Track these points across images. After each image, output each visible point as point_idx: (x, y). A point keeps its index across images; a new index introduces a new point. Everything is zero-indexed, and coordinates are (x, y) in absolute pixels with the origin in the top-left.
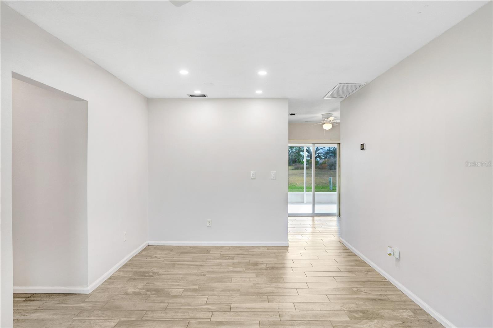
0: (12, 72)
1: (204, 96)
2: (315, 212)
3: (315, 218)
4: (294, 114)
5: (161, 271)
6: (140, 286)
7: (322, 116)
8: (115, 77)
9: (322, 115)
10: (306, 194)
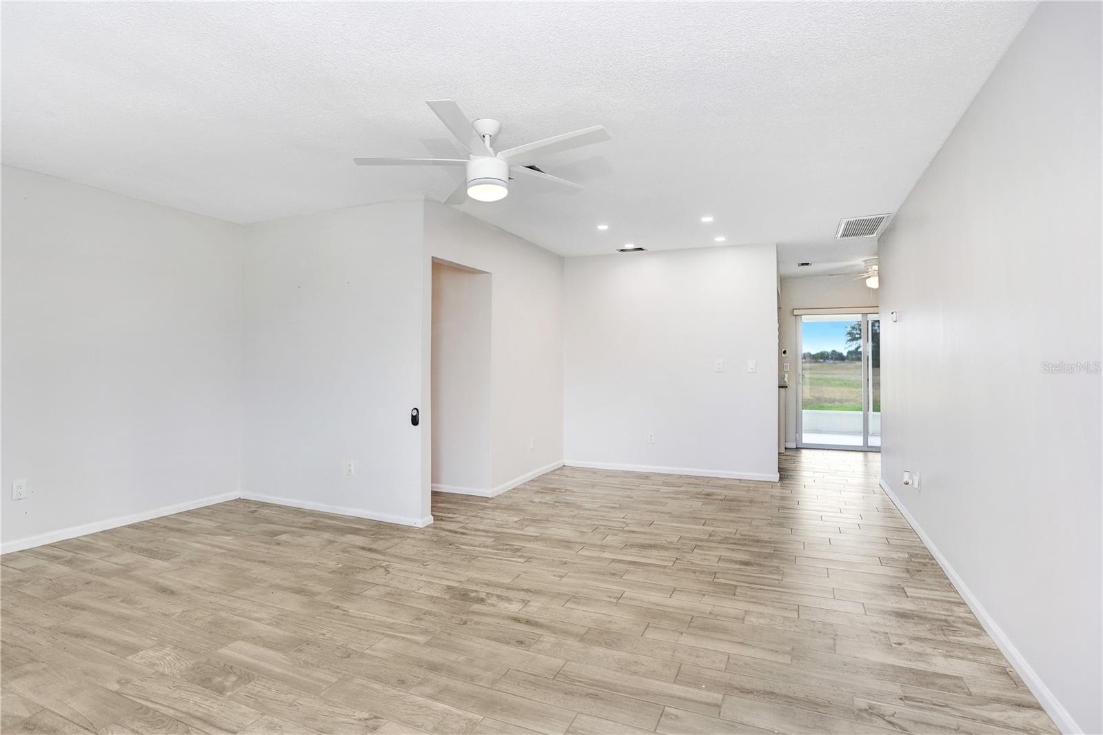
0: (433, 257)
1: (641, 249)
2: (869, 444)
3: (870, 454)
4: (807, 264)
5: (575, 489)
6: (548, 498)
7: (864, 263)
8: (519, 238)
9: (864, 261)
10: (873, 416)
